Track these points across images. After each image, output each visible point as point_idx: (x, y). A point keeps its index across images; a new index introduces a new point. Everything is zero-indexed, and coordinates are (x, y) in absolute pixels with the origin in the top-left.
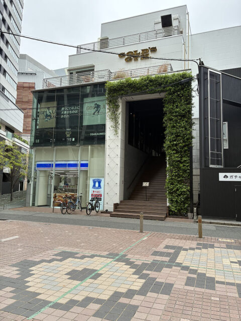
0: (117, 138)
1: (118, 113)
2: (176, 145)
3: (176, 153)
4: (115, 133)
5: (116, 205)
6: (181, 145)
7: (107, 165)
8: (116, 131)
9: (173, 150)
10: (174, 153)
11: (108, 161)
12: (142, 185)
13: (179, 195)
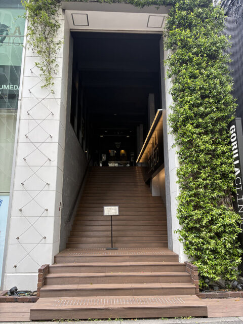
0: (51, 96)
1: (56, 40)
2: (203, 115)
3: (206, 133)
4: (45, 83)
5: (45, 272)
6: (213, 115)
7: (19, 161)
8: (48, 79)
9: (197, 127)
10: (200, 134)
11: (22, 150)
12: (103, 211)
13: (218, 235)
